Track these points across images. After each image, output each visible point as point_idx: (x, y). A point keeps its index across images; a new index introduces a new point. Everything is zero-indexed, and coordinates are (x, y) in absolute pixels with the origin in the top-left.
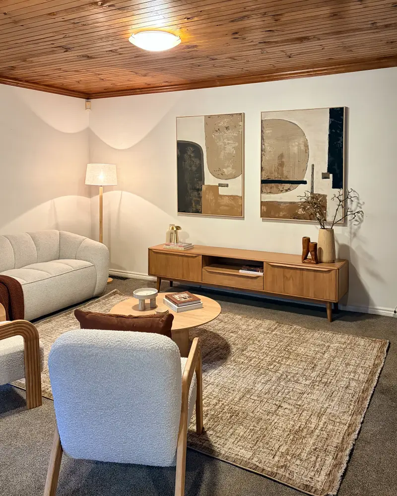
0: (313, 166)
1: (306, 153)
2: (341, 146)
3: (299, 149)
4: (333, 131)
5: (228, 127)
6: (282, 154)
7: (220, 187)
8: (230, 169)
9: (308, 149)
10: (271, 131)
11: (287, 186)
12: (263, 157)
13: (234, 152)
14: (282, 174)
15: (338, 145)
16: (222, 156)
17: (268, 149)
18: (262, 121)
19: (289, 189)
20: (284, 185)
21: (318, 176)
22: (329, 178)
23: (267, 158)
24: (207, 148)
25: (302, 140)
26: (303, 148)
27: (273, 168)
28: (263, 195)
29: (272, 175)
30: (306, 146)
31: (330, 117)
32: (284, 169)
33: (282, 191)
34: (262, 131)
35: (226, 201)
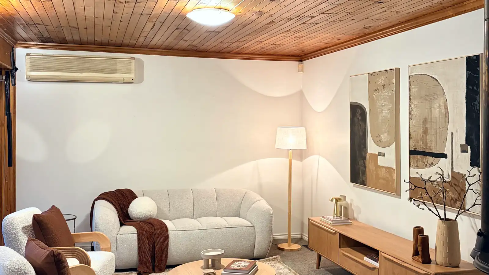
0: (452, 134)
1: (446, 117)
2: (478, 108)
3: (440, 112)
4: (471, 87)
5: (384, 85)
6: (426, 118)
7: (379, 156)
8: (386, 135)
9: (448, 112)
10: (417, 89)
11: (431, 159)
12: (411, 121)
13: (389, 116)
14: (426, 144)
15: (475, 106)
16: (380, 120)
17: (414, 111)
18: (409, 77)
19: (432, 163)
20: (428, 158)
21: (457, 149)
22: (467, 152)
23: (413, 123)
24: (370, 110)
25: (442, 102)
26: (443, 111)
27: (419, 135)
28: (411, 169)
29: (418, 144)
30: (446, 108)
31: (467, 70)
32: (428, 137)
33: (426, 165)
34: (409, 89)
35: (383, 173)
